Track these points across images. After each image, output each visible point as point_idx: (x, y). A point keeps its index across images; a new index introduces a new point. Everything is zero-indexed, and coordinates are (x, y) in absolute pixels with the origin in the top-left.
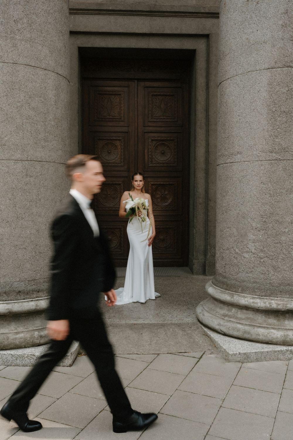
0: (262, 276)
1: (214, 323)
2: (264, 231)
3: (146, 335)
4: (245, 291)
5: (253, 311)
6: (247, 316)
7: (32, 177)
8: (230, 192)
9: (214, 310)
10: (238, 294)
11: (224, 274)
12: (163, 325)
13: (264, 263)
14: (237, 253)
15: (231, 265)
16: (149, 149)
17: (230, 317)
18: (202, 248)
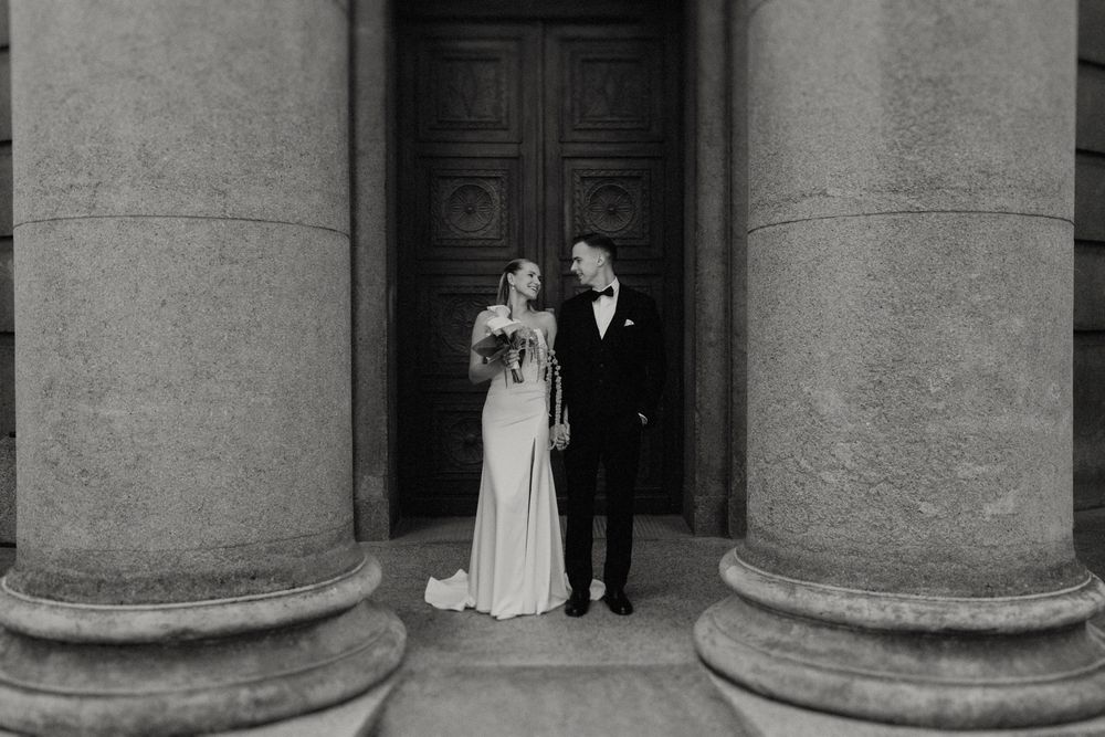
0: (874, 534)
1: (741, 666)
2: (877, 409)
3: (552, 700)
4: (828, 575)
5: (852, 631)
6: (834, 645)
7: (237, 262)
8: (783, 303)
9: (741, 630)
10: (808, 583)
11: (770, 529)
12: (600, 672)
13: (879, 498)
14: (803, 471)
15: (789, 505)
16: (573, 202)
17: (786, 648)
18: (717, 463)
